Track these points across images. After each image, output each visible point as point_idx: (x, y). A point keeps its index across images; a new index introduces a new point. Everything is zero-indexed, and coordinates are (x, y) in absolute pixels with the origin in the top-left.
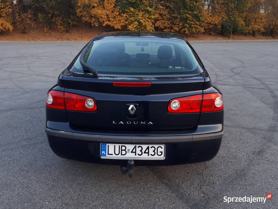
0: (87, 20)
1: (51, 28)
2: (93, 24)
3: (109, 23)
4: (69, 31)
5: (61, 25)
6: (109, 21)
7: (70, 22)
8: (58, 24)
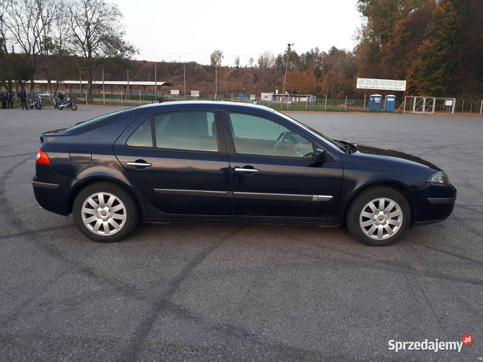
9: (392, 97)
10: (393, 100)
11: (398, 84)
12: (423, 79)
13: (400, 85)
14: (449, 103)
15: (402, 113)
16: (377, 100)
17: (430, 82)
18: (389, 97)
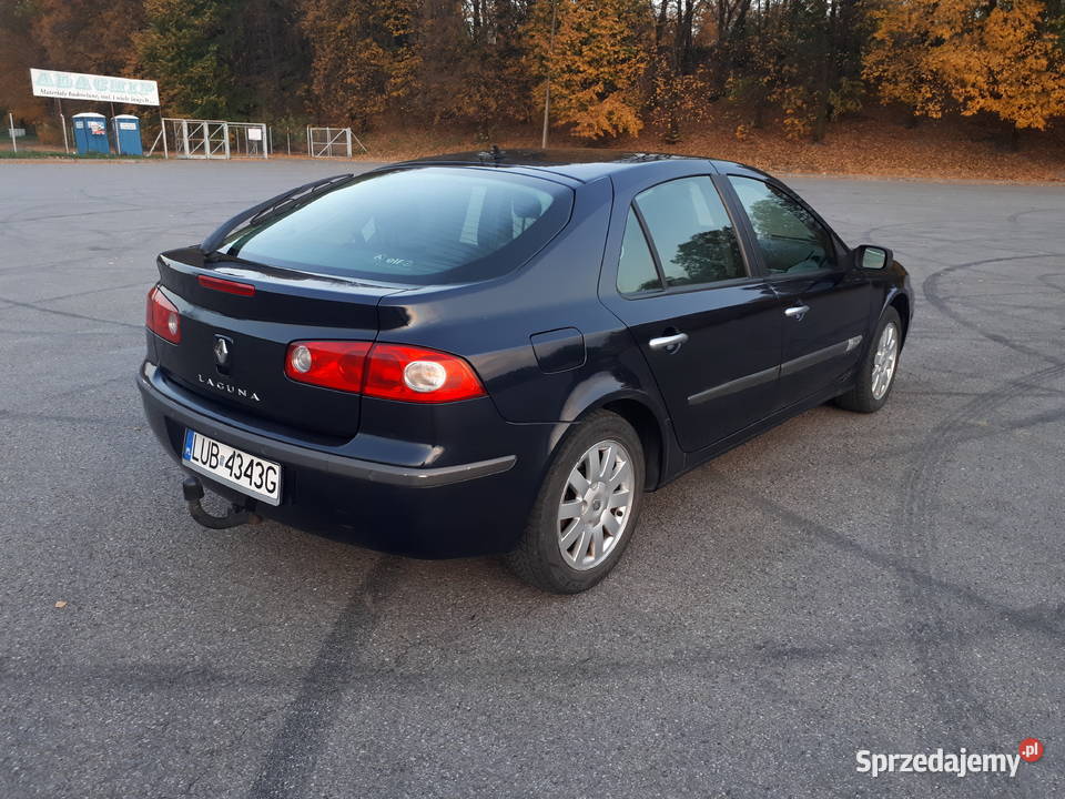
0: (897, 93)
1: (759, 126)
2: (922, 108)
3: (995, 106)
4: (823, 137)
5: (799, 113)
6: (997, 96)
7: (832, 103)
8: (788, 112)
9: (131, 121)
10: (133, 126)
11: (138, 89)
12: (172, 79)
13: (145, 92)
14: (255, 134)
15: (163, 157)
16: (97, 127)
17: (189, 87)
18: (124, 120)
